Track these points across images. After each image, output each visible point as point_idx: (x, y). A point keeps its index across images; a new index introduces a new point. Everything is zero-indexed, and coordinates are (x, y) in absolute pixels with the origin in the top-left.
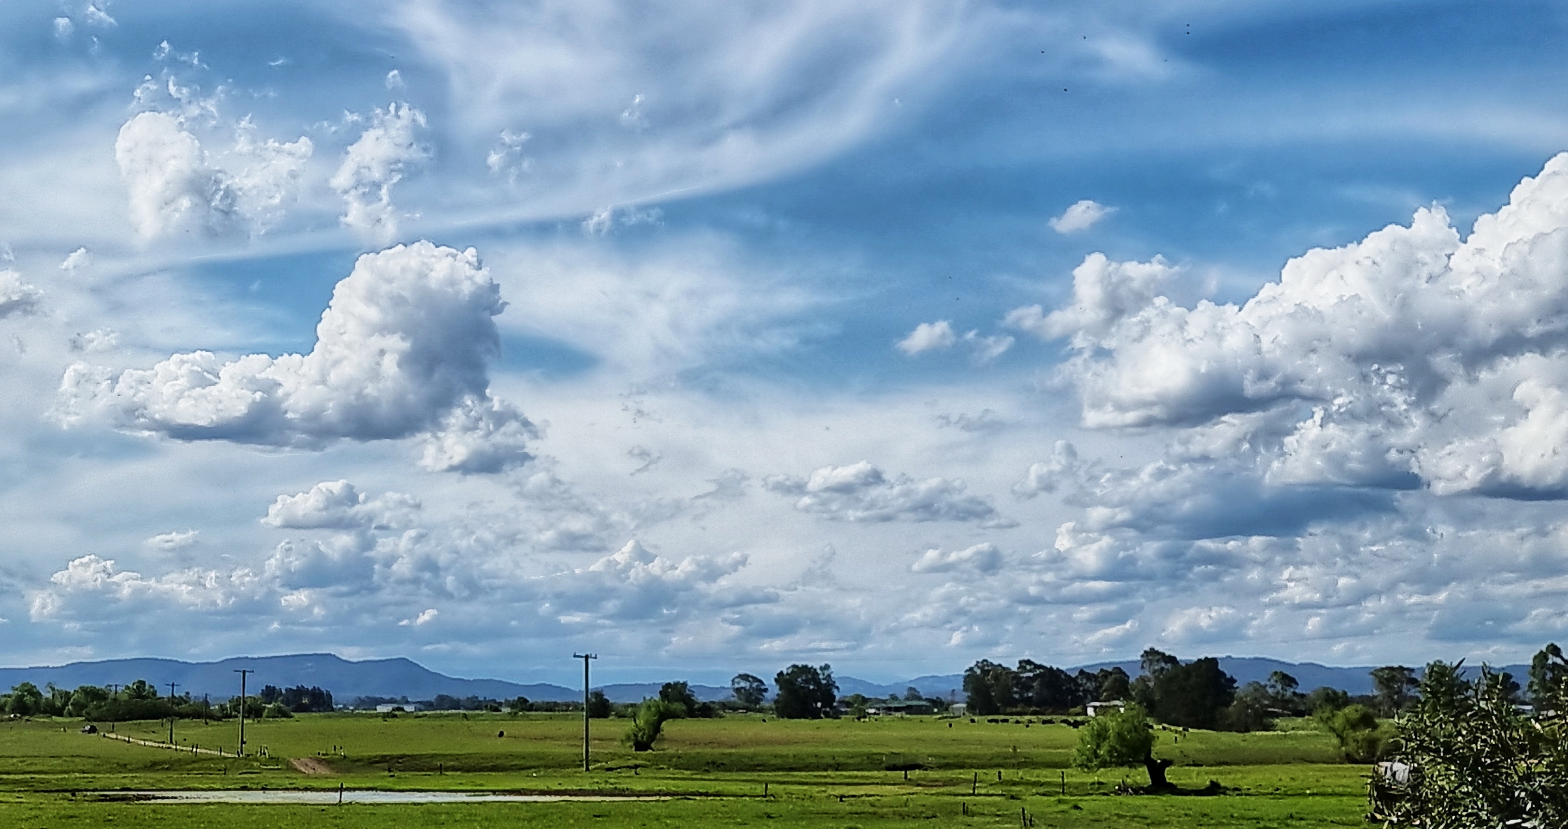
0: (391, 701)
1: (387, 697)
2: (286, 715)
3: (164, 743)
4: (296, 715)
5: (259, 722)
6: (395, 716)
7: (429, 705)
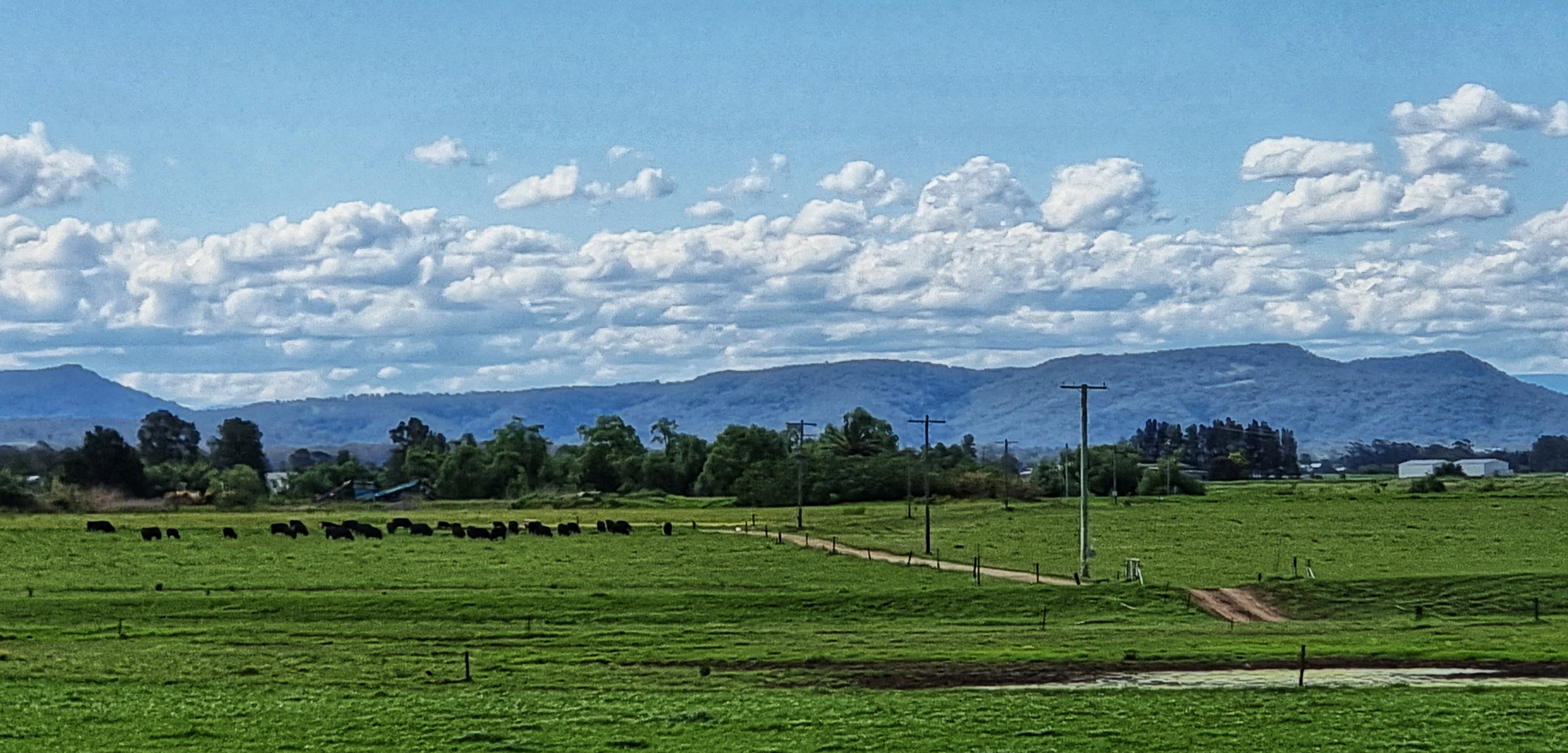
0: (1433, 452)
1: (1423, 443)
2: (1189, 489)
3: (910, 555)
4: (1214, 487)
5: (1127, 503)
6: (1440, 488)
7: (1518, 462)
